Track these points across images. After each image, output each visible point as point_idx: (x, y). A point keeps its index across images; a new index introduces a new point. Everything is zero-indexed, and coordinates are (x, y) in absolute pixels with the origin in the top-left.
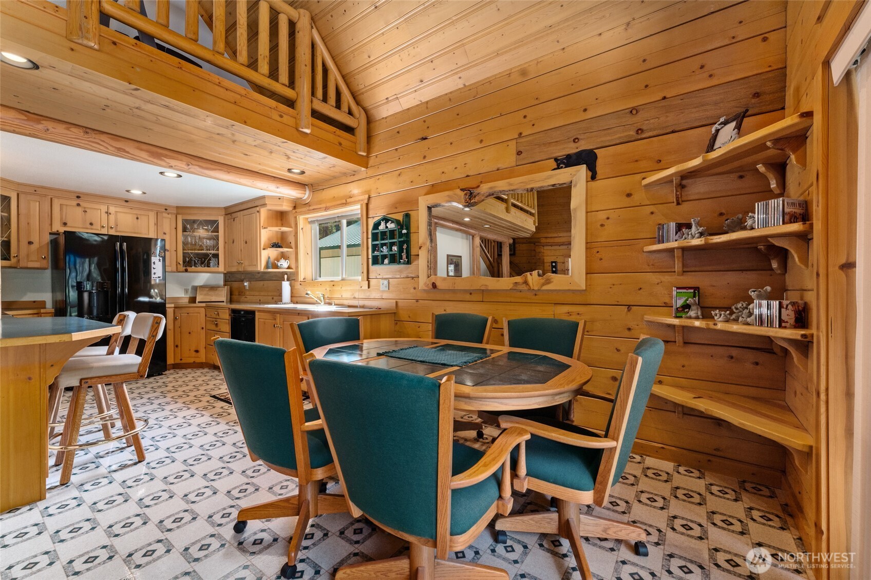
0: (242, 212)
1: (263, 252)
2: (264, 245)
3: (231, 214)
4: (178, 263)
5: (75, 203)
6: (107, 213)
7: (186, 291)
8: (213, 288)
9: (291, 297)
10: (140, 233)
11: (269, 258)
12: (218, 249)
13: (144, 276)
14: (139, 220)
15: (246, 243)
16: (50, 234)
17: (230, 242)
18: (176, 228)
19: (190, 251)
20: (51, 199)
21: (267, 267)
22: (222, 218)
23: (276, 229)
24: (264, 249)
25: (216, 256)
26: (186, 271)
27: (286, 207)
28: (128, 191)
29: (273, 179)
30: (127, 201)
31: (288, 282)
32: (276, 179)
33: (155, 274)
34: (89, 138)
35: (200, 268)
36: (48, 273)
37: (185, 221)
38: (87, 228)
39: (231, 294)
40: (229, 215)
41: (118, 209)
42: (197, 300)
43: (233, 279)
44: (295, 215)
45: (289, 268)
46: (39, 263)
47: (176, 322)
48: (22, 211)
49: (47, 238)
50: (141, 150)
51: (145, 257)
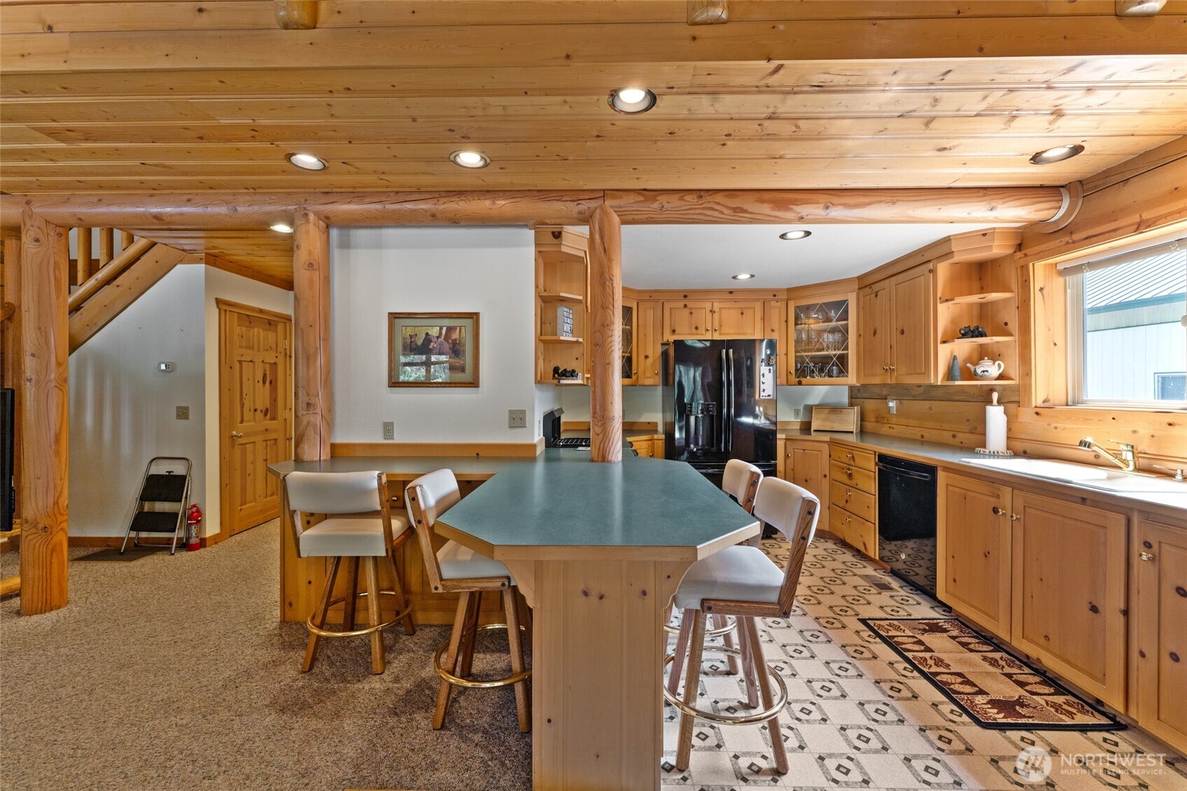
0: (893, 279)
1: (941, 347)
2: (945, 334)
3: (870, 285)
4: (788, 373)
5: (681, 304)
6: (711, 311)
7: (797, 412)
8: (835, 409)
9: (1008, 438)
10: (745, 334)
11: (955, 358)
12: (846, 348)
13: (748, 387)
14: (744, 316)
15: (902, 332)
16: (662, 344)
17: (870, 332)
18: (786, 321)
19: (804, 354)
20: (663, 303)
21: (950, 375)
22: (855, 294)
23: (975, 299)
24: (944, 342)
25: (843, 360)
26: (800, 383)
27: (998, 249)
28: (734, 278)
29: (982, 192)
30: (731, 293)
31: (1002, 408)
32: (988, 192)
33: (764, 390)
34: (702, 204)
35: (817, 379)
36: (660, 389)
37: (799, 309)
38: (693, 334)
39: (862, 420)
40: (867, 289)
41: (723, 305)
42: (813, 428)
43: (866, 395)
44: (1021, 262)
45: (1001, 377)
46: (652, 380)
47: (788, 461)
48: (641, 322)
49: (659, 349)
50: (763, 202)
51: (749, 363)
